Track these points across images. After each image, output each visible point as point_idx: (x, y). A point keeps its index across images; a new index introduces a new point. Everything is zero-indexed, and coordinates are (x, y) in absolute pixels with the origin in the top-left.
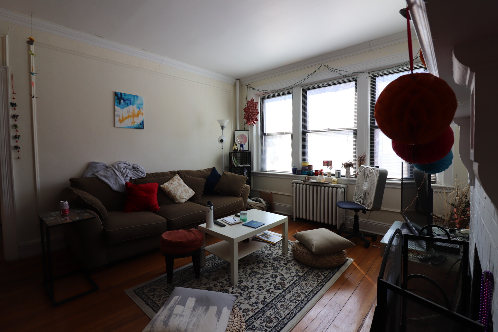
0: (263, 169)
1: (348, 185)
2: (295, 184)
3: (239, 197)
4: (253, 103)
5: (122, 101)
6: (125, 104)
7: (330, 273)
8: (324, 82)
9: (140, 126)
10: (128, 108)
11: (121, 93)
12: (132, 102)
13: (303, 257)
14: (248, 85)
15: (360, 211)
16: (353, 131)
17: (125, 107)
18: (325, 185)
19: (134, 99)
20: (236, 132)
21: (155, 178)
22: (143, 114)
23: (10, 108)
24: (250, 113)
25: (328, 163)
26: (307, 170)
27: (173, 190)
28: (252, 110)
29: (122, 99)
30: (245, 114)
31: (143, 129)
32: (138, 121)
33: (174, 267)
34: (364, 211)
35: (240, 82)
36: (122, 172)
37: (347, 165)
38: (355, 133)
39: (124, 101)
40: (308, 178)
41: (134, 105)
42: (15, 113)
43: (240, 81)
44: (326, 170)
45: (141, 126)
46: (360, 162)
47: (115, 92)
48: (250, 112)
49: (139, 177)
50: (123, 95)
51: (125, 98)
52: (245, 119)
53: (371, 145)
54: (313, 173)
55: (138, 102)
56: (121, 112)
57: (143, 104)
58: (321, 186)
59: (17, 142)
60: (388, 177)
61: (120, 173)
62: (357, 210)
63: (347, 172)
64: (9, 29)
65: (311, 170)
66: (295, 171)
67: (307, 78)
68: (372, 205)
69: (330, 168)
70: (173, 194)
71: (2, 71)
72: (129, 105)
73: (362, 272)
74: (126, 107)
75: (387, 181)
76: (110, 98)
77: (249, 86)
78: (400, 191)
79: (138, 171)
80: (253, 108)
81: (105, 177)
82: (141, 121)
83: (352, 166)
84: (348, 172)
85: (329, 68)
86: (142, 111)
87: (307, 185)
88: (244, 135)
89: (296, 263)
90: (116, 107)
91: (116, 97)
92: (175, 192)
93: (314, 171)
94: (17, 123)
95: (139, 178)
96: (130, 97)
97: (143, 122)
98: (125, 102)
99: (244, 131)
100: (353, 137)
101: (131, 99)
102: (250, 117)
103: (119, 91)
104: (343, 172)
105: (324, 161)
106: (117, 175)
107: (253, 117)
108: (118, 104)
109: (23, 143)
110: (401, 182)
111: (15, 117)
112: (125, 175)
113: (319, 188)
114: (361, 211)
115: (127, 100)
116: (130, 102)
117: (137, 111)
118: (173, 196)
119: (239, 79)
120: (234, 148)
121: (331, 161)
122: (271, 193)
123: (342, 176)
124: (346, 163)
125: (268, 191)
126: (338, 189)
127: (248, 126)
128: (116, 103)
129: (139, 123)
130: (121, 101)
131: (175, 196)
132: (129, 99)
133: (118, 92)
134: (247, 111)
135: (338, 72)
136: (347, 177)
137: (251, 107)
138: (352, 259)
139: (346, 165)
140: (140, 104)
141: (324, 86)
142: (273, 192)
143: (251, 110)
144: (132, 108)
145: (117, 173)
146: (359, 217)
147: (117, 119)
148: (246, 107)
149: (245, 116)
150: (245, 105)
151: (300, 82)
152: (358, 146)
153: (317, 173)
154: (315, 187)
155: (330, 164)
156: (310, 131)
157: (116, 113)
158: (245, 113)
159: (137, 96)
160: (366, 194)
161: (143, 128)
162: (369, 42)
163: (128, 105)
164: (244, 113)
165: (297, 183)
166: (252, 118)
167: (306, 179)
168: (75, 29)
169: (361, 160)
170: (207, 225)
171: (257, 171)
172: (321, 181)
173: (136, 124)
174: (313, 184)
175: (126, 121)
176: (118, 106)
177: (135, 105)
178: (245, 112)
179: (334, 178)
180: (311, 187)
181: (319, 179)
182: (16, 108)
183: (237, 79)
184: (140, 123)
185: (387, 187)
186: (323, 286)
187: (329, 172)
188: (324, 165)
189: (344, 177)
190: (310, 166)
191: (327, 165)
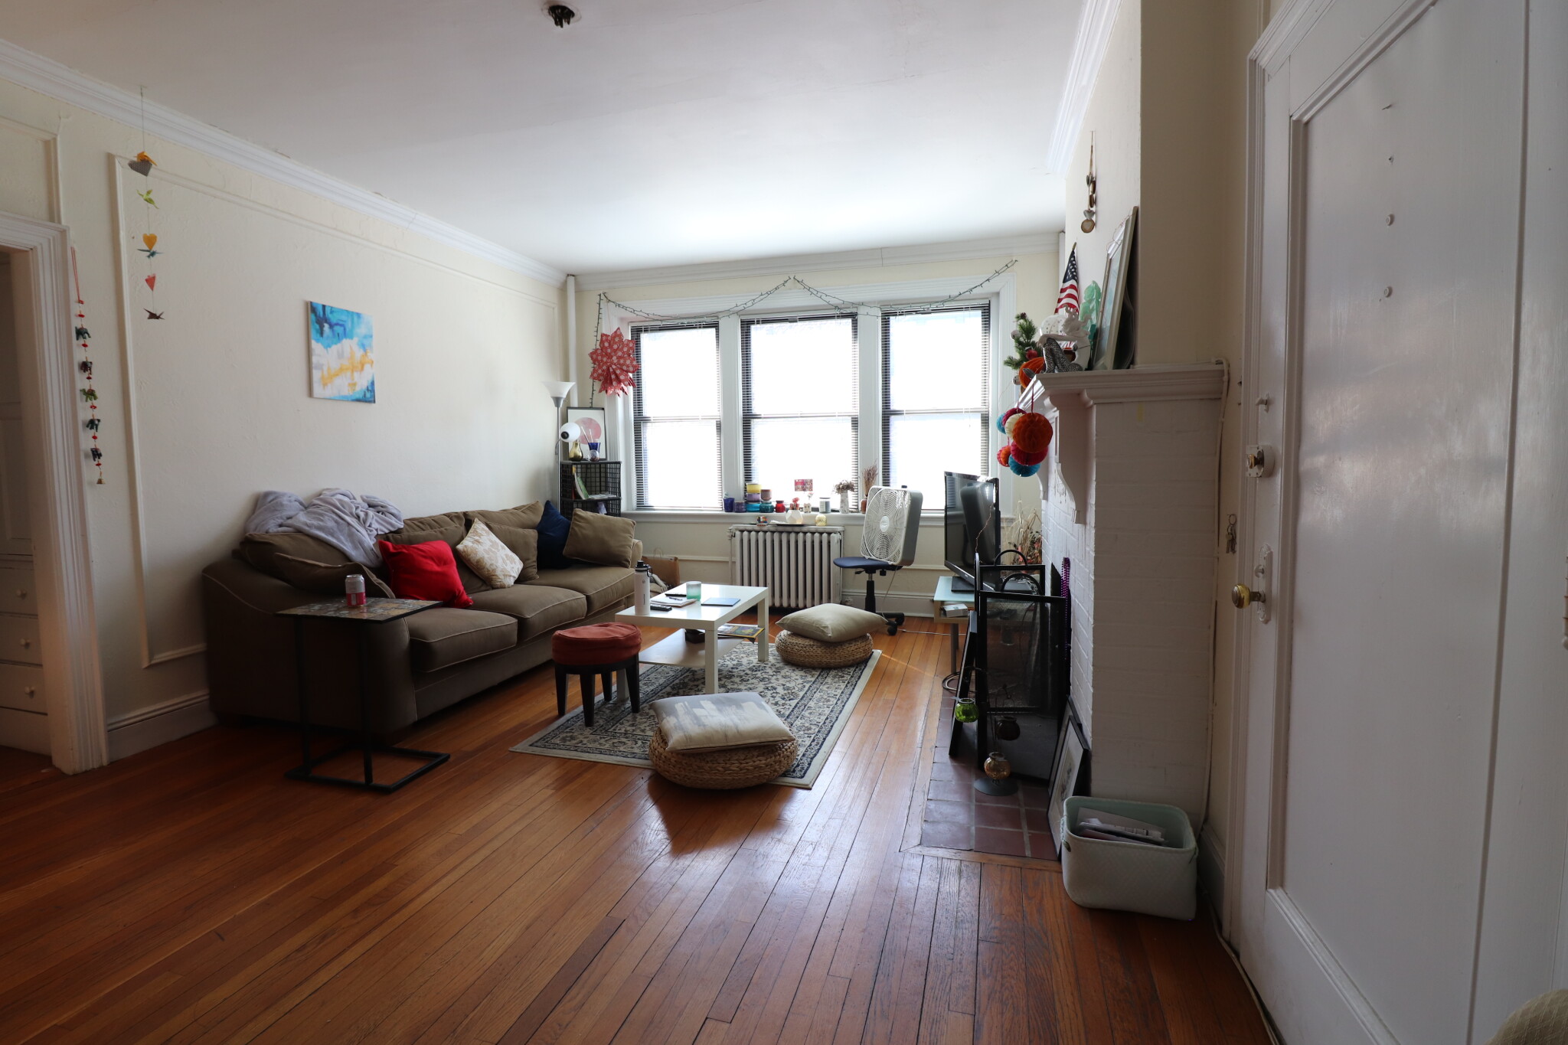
0: (641, 504)
1: (846, 527)
2: (738, 533)
3: (627, 567)
4: (621, 341)
5: (326, 326)
6: (334, 334)
7: (855, 670)
9: (368, 395)
10: (339, 345)
11: (324, 307)
12: (347, 330)
13: (808, 654)
14: (602, 295)
15: (876, 570)
16: (850, 418)
17: (332, 344)
18: (805, 529)
19: (353, 322)
20: (569, 410)
21: (424, 530)
22: (373, 362)
23: (76, 343)
24: (614, 367)
25: (804, 485)
26: (758, 501)
27: (486, 556)
28: (619, 358)
29: (326, 322)
30: (593, 365)
31: (374, 402)
32: (362, 383)
33: (596, 692)
34: (884, 569)
35: (577, 284)
36: (358, 517)
37: (843, 488)
38: (855, 422)
39: (331, 326)
40: (765, 518)
41: (352, 338)
42: (86, 358)
43: (575, 279)
44: (803, 498)
45: (368, 397)
46: (869, 479)
47: (311, 302)
48: (612, 363)
49: (393, 529)
50: (328, 310)
51: (334, 319)
52: (594, 378)
53: (885, 447)
54: (772, 508)
55: (361, 330)
56: (326, 355)
57: (371, 336)
58: (797, 533)
59: (95, 438)
60: (923, 508)
61: (355, 520)
62: (870, 569)
63: (842, 501)
64: (60, 118)
65: (769, 501)
66: (730, 505)
67: (759, 299)
68: (901, 555)
69: (810, 495)
70: (488, 566)
71: (51, 239)
72: (342, 339)
73: (900, 662)
74: (336, 344)
75: (922, 515)
76: (297, 319)
77: (604, 297)
78: (943, 530)
79: (387, 514)
80: (620, 354)
81: (320, 528)
82: (370, 382)
83: (852, 490)
84: (844, 502)
85: (805, 286)
86: (371, 355)
87: (765, 532)
88: (591, 419)
89: (795, 668)
90: (314, 344)
91: (312, 317)
92: (493, 562)
93: (774, 504)
94: (95, 385)
95: (391, 532)
96: (344, 318)
97: (373, 383)
98: (333, 331)
99: (591, 408)
100: (851, 430)
101: (345, 321)
102: (613, 377)
103: (319, 300)
104: (835, 502)
105: (798, 481)
106: (349, 524)
107: (622, 377)
108: (318, 335)
109: (108, 439)
110: (943, 515)
111: (85, 366)
112: (368, 524)
113: (792, 535)
114: (878, 572)
115: (337, 324)
116: (345, 329)
117: (359, 353)
118: (488, 571)
119: (573, 276)
120: (575, 454)
121: (811, 481)
122: (676, 559)
123: (833, 511)
124: (841, 484)
125: (667, 556)
126: (833, 535)
127: (602, 398)
128: (314, 334)
129: (365, 388)
130: (324, 326)
131: (494, 570)
132: (341, 323)
133: (317, 304)
134: (602, 361)
135: (824, 297)
136: (844, 512)
137: (615, 351)
138: (879, 651)
139: (841, 486)
140: (365, 337)
142: (680, 557)
143: (614, 358)
144: (349, 346)
145: (348, 519)
147: (316, 375)
148: (596, 350)
149: (595, 371)
150: (592, 344)
151: (739, 305)
152: (860, 450)
153: (780, 507)
154: (784, 536)
155: (808, 486)
156: (762, 416)
157: (314, 359)
158: (594, 363)
159: (359, 315)
160: (887, 540)
161: (373, 399)
162: (881, 249)
163: (339, 338)
164: (589, 366)
165: (742, 531)
166: (617, 377)
167: (761, 520)
168: (227, 132)
169: (869, 477)
170: (638, 610)
171: (628, 510)
172: (795, 521)
173: (358, 388)
174: (780, 529)
175: (338, 381)
176: (317, 341)
177: (356, 339)
178: (595, 361)
179: (819, 515)
180: (776, 535)
181: (791, 517)
182: (88, 341)
183: (568, 275)
184: (368, 387)
185: (923, 526)
186: (855, 685)
187: (807, 503)
188: (796, 490)
189: (838, 511)
190: (765, 493)
191: (802, 488)
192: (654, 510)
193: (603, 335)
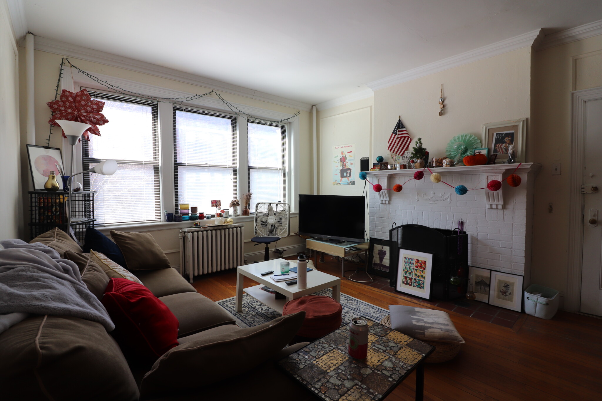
2: (189, 234)
4: (89, 100)
8: (207, 109)
14: (65, 59)
15: (271, 243)
16: (233, 169)
20: (29, 147)
25: (216, 203)
26: (189, 214)
37: (234, 203)
38: (235, 171)
40: (198, 223)
43: (35, 38)
46: (248, 199)
54: (198, 217)
65: (196, 214)
66: (170, 218)
69: (219, 209)
77: (67, 62)
83: (239, 205)
84: (235, 211)
85: (221, 98)
88: (51, 157)
99: (48, 148)
100: (233, 175)
104: (231, 211)
105: (213, 201)
113: (223, 231)
120: (53, 185)
121: (220, 201)
123: (230, 216)
127: (58, 141)
134: (65, 111)
136: (235, 216)
141: (201, 113)
146: (269, 248)
151: (185, 99)
152: (239, 184)
155: (218, 204)
160: (275, 227)
167: (196, 225)
179: (229, 219)
183: (29, 32)
188: (212, 206)
189: (232, 216)
190: (194, 209)
191: (216, 205)
192: (105, 226)
193: (64, 91)
